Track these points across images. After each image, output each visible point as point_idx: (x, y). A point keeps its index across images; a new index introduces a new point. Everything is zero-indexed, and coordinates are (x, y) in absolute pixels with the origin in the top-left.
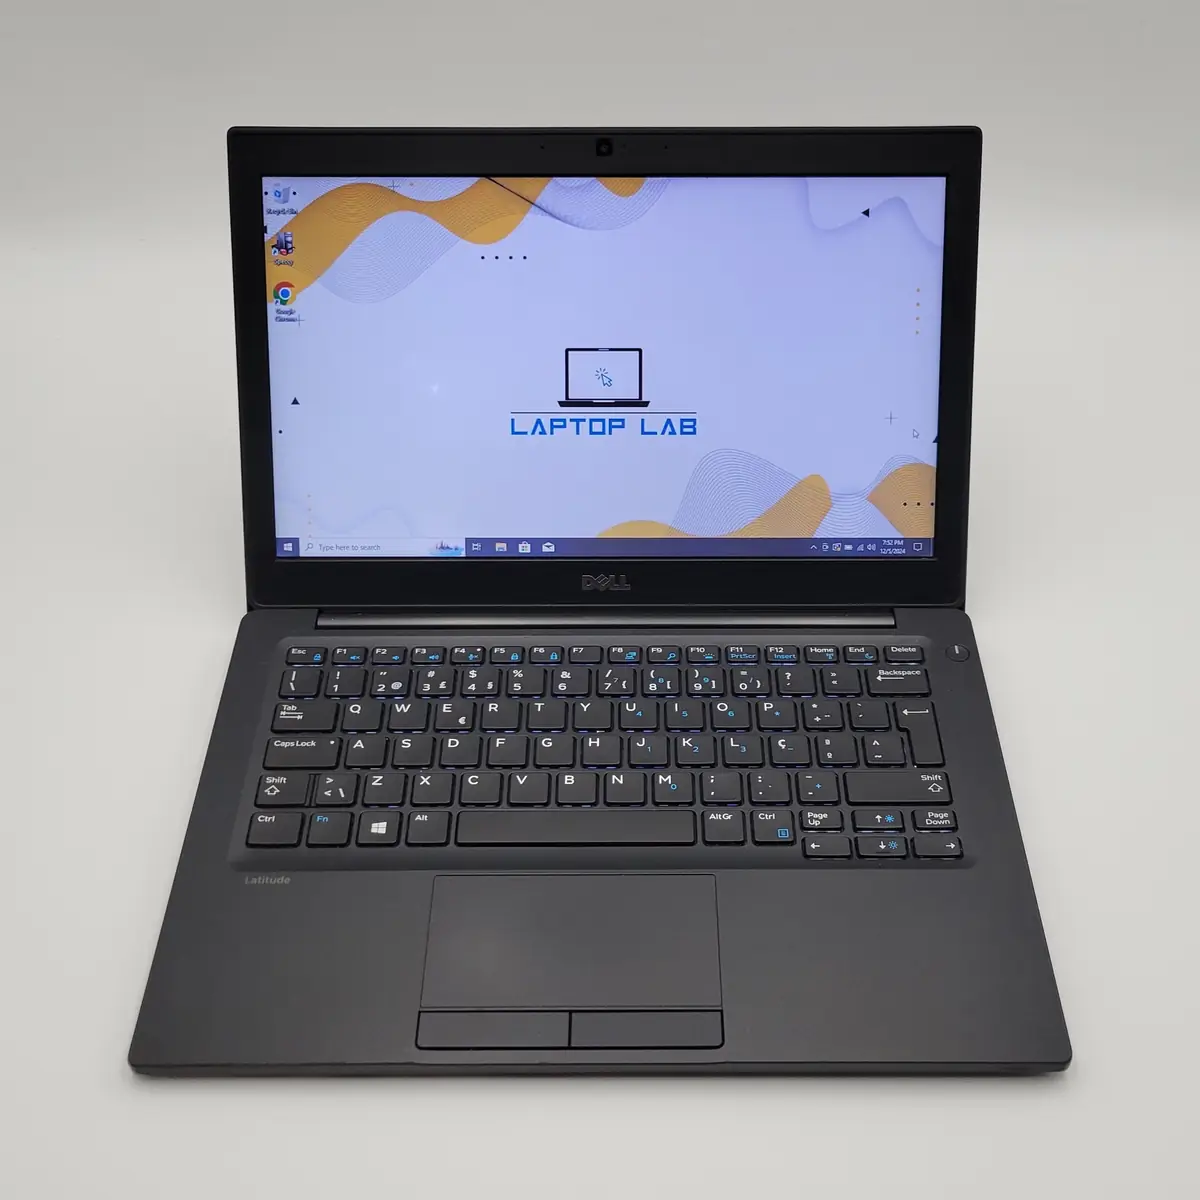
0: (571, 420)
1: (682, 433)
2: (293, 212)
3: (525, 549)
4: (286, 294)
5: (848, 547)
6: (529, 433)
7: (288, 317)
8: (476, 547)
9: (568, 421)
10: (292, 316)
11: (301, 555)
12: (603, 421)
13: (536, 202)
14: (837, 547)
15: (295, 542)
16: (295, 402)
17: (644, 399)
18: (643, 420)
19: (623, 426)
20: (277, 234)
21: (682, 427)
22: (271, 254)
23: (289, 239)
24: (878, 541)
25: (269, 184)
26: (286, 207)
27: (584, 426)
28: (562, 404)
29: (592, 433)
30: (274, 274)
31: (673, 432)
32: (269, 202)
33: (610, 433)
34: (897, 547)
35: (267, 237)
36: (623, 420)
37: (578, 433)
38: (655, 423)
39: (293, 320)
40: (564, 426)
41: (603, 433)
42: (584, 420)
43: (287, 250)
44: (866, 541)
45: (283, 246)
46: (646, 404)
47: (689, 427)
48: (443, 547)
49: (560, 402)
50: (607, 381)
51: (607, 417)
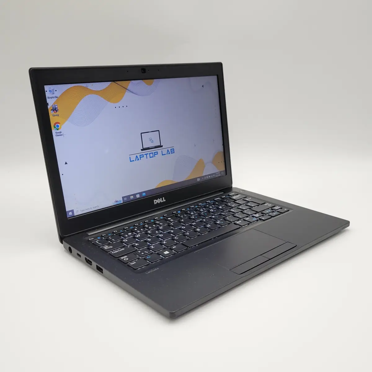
0: (145, 154)
1: (171, 153)
3: (138, 196)
4: (58, 126)
5: (210, 177)
6: (135, 161)
7: (59, 134)
8: (125, 199)
9: (144, 155)
10: (61, 134)
11: (75, 215)
12: (153, 153)
13: (128, 89)
14: (207, 177)
15: (72, 211)
16: (66, 163)
17: (161, 145)
18: (162, 151)
19: (157, 154)
20: (52, 105)
21: (171, 151)
22: (51, 113)
23: (56, 107)
24: (215, 174)
25: (47, 88)
26: (54, 95)
27: (148, 155)
28: (142, 150)
29: (150, 157)
30: (53, 119)
31: (169, 153)
32: (48, 94)
33: (155, 157)
34: (218, 174)
35: (49, 107)
36: (157, 152)
37: (147, 158)
38: (165, 152)
39: (61, 135)
40: (143, 157)
41: (153, 157)
42: (148, 154)
43: (56, 111)
44: (213, 174)
45: (55, 110)
46: (162, 146)
47: (173, 151)
48: (116, 201)
49: (141, 150)
50: (152, 141)
51: (153, 152)
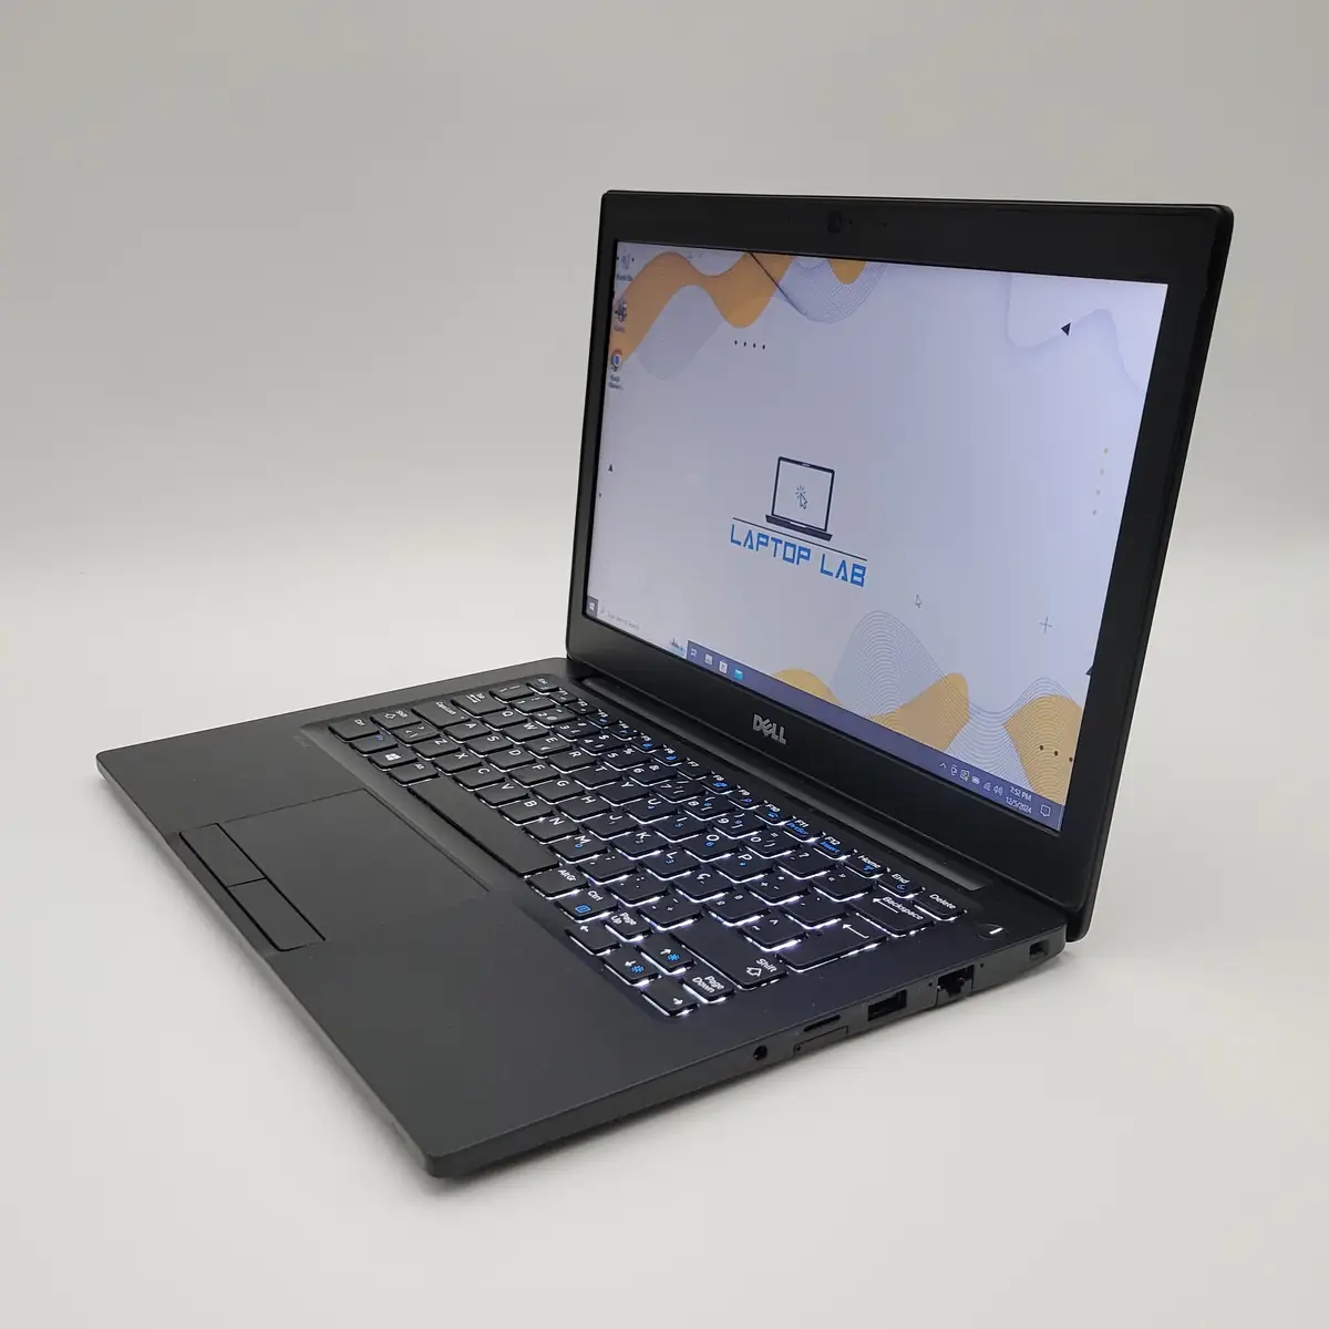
0: (773, 539)
1: (852, 581)
2: (630, 279)
3: (723, 668)
4: (619, 361)
5: (976, 780)
6: (742, 544)
7: (616, 384)
8: (694, 652)
9: (770, 539)
10: (619, 383)
11: (598, 617)
12: (795, 547)
13: (781, 284)
14: (965, 776)
15: (597, 603)
16: (611, 468)
17: (828, 532)
18: (824, 556)
19: (807, 558)
20: (620, 300)
21: (854, 574)
22: (614, 316)
23: (625, 306)
24: (1006, 785)
25: (621, 249)
26: (627, 273)
27: (780, 549)
28: (768, 519)
29: (785, 558)
30: (614, 339)
31: (845, 578)
32: (619, 267)
33: (798, 563)
34: (1023, 800)
35: (614, 302)
36: (809, 551)
37: (775, 555)
38: (833, 565)
39: (617, 387)
40: (766, 544)
41: (793, 561)
42: (781, 542)
43: (624, 317)
44: (994, 780)
45: (622, 312)
46: (828, 537)
47: (857, 575)
48: (673, 644)
49: (767, 517)
50: (803, 501)
51: (799, 544)
